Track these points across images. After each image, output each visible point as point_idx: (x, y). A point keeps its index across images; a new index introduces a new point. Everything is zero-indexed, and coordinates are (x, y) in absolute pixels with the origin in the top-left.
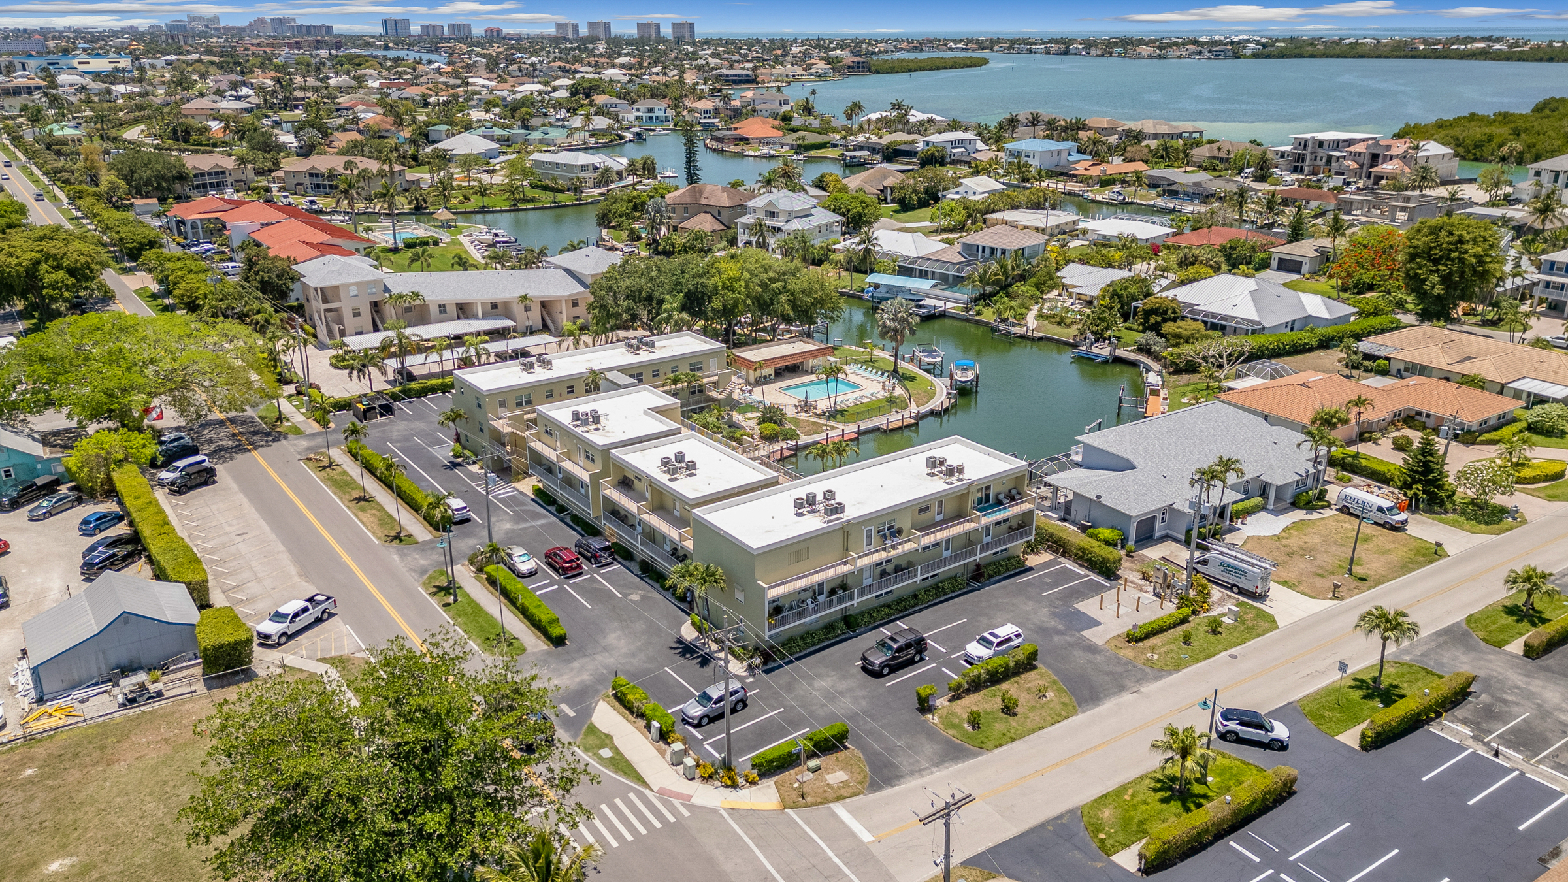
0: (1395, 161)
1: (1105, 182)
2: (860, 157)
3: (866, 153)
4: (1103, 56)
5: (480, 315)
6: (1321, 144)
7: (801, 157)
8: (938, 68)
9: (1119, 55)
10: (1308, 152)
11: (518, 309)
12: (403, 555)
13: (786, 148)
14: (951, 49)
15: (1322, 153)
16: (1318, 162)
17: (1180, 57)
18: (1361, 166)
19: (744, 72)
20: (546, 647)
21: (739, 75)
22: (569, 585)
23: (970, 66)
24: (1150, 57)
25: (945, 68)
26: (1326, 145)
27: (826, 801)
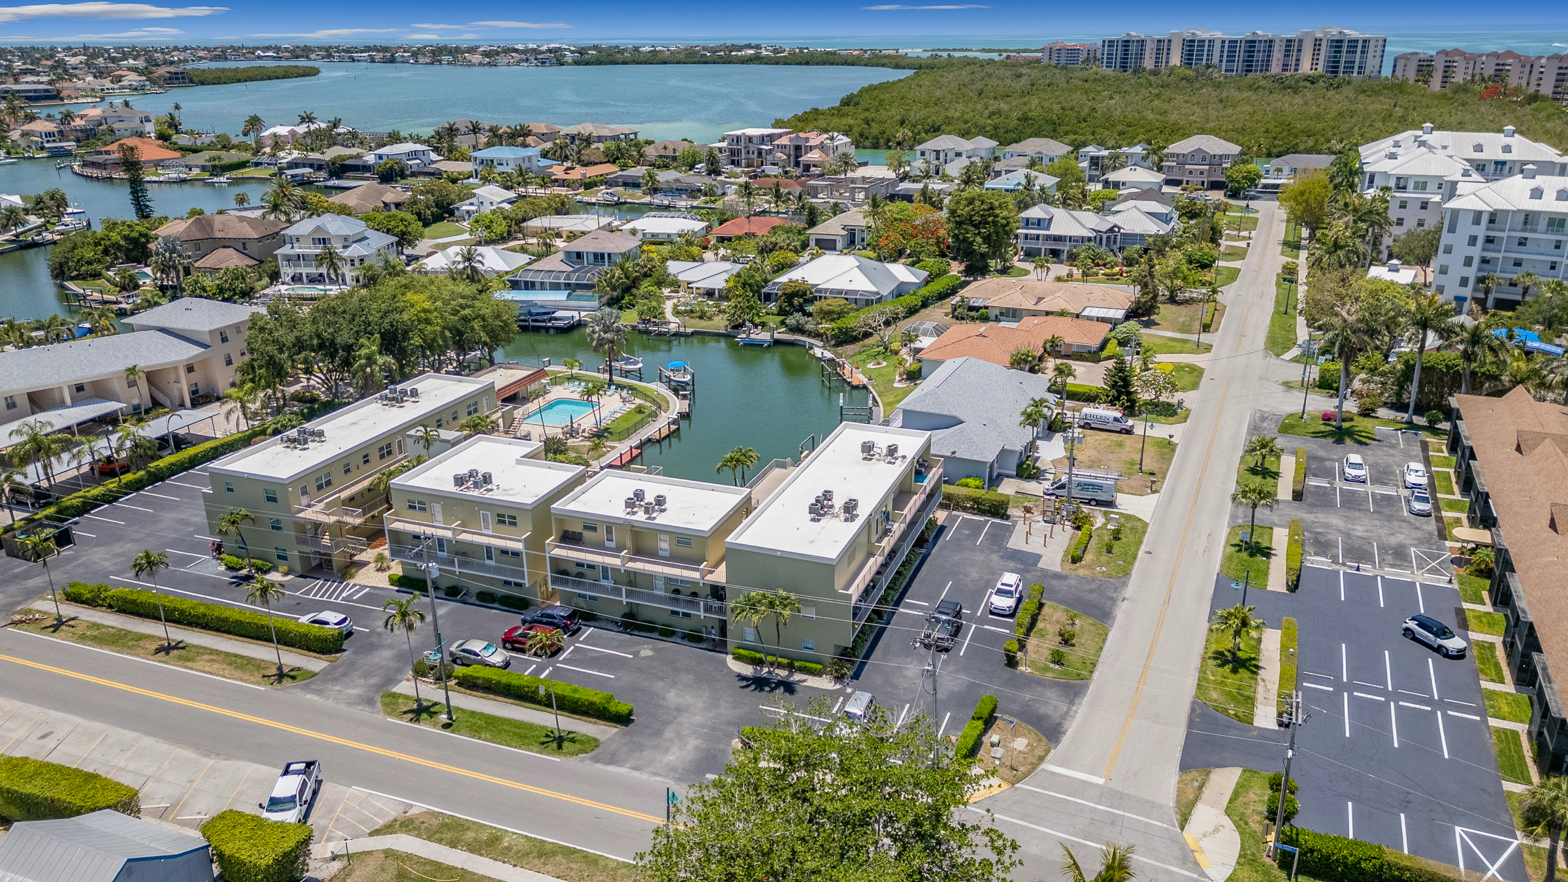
0: (816, 151)
1: (589, 185)
2: (303, 175)
3: (308, 170)
4: (432, 63)
5: (68, 401)
6: (750, 139)
7: (222, 179)
8: (269, 78)
9: (449, 63)
10: (742, 146)
11: (119, 386)
12: (317, 692)
13: (196, 171)
14: (259, 57)
15: (753, 147)
16: (751, 156)
17: (508, 65)
18: (789, 156)
19: (41, 87)
20: (616, 730)
21: (35, 91)
22: (560, 662)
23: (304, 76)
24: (480, 64)
25: (277, 78)
26: (755, 140)
27: (1034, 767)
